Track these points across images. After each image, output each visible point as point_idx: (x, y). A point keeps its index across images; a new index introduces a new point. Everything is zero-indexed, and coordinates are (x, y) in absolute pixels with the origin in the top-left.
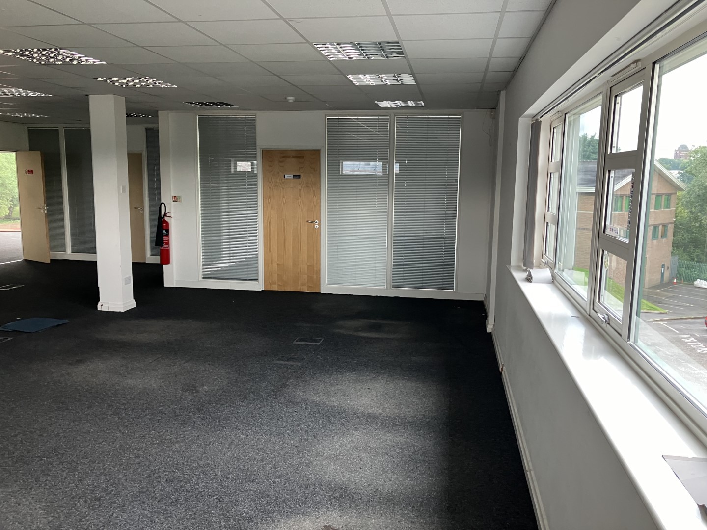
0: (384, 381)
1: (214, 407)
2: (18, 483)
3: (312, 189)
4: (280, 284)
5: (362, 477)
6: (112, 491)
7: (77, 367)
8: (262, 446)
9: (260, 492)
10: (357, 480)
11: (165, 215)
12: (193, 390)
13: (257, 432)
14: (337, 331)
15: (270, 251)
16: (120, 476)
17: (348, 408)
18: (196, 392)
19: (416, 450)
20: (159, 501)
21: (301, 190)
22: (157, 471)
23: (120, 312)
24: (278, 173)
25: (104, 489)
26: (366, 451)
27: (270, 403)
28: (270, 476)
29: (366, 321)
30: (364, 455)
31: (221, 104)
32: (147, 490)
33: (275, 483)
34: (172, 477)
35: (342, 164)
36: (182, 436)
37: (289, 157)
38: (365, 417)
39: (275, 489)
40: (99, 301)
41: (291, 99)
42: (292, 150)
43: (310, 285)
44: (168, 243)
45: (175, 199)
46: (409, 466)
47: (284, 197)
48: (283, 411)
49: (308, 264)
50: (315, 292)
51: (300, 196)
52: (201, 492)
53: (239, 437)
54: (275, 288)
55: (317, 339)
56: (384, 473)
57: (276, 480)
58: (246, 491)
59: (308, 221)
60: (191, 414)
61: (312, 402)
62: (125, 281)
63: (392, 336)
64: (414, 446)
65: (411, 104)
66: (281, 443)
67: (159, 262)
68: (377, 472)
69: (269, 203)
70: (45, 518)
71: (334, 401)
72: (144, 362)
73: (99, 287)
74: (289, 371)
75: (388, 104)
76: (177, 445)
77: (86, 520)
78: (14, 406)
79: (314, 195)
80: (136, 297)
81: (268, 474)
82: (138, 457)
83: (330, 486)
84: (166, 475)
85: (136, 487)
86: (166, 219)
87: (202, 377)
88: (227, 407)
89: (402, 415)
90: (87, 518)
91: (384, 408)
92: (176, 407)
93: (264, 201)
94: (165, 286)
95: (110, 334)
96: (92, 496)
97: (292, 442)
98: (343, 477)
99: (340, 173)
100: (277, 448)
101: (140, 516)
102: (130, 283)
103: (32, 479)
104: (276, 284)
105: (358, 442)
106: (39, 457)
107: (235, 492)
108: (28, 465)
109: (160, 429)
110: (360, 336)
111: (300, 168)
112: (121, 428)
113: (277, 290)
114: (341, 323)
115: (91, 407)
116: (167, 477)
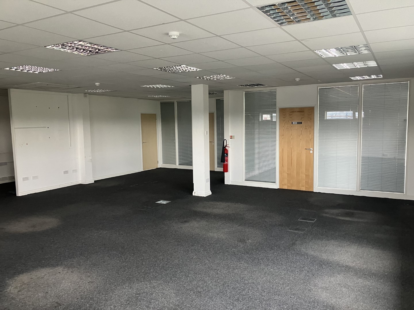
0: (356, 247)
1: (255, 252)
2: (162, 279)
3: (308, 130)
4: (289, 185)
5: (343, 302)
6: (206, 289)
7: (185, 224)
8: (283, 276)
9: (283, 302)
10: (341, 303)
11: (226, 146)
12: (243, 242)
13: (279, 269)
14: (325, 215)
15: (283, 166)
16: (209, 283)
17: (333, 261)
18: (245, 243)
19: (379, 291)
20: (229, 298)
21: (302, 131)
22: (227, 283)
23: (204, 197)
24: (289, 121)
25: (202, 288)
26: (345, 287)
27: (286, 253)
28: (288, 293)
29: (343, 210)
30: (344, 289)
31: (257, 85)
32: (223, 292)
33: (291, 297)
34: (235, 287)
35: (326, 114)
36: (239, 266)
37: (295, 112)
38: (344, 267)
39: (291, 301)
40: (193, 190)
41: (297, 79)
42: (297, 108)
43: (307, 187)
44: (227, 161)
45: (231, 137)
46: (374, 300)
47: (291, 135)
48: (294, 258)
49: (306, 174)
50: (310, 191)
51: (301, 134)
52: (250, 297)
53: (270, 270)
54: (285, 187)
55: (313, 219)
56: (358, 302)
57: (292, 296)
58: (275, 300)
59: (306, 149)
60: (243, 254)
61: (311, 255)
62: (207, 180)
63: (361, 220)
64: (377, 288)
65: (373, 77)
66: (293, 276)
67: (222, 171)
68: (353, 300)
69: (283, 138)
70: (176, 298)
71: (324, 256)
72: (217, 224)
73: (193, 184)
74: (296, 236)
75: (358, 78)
76: (237, 270)
77: (195, 302)
78: (158, 241)
79: (310, 134)
80: (212, 189)
81: (287, 292)
82: (217, 274)
83: (324, 305)
84: (232, 285)
85: (217, 289)
86: (227, 148)
87: (248, 235)
88: (262, 253)
89: (369, 269)
90: (195, 301)
91: (356, 264)
92: (235, 250)
93: (280, 137)
94: (225, 184)
95: (199, 208)
96: (196, 290)
97: (300, 276)
98: (332, 300)
99: (325, 119)
100: (291, 278)
101: (220, 304)
102: (209, 182)
103: (169, 278)
104: (286, 185)
105: (340, 281)
106: (171, 267)
107: (269, 299)
108: (166, 271)
109: (227, 261)
110: (340, 219)
111: (302, 118)
112: (208, 258)
113: (286, 189)
114: (327, 210)
115: (193, 245)
116: (232, 286)
